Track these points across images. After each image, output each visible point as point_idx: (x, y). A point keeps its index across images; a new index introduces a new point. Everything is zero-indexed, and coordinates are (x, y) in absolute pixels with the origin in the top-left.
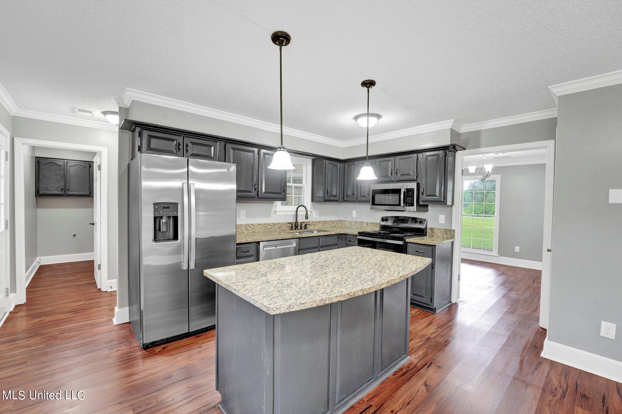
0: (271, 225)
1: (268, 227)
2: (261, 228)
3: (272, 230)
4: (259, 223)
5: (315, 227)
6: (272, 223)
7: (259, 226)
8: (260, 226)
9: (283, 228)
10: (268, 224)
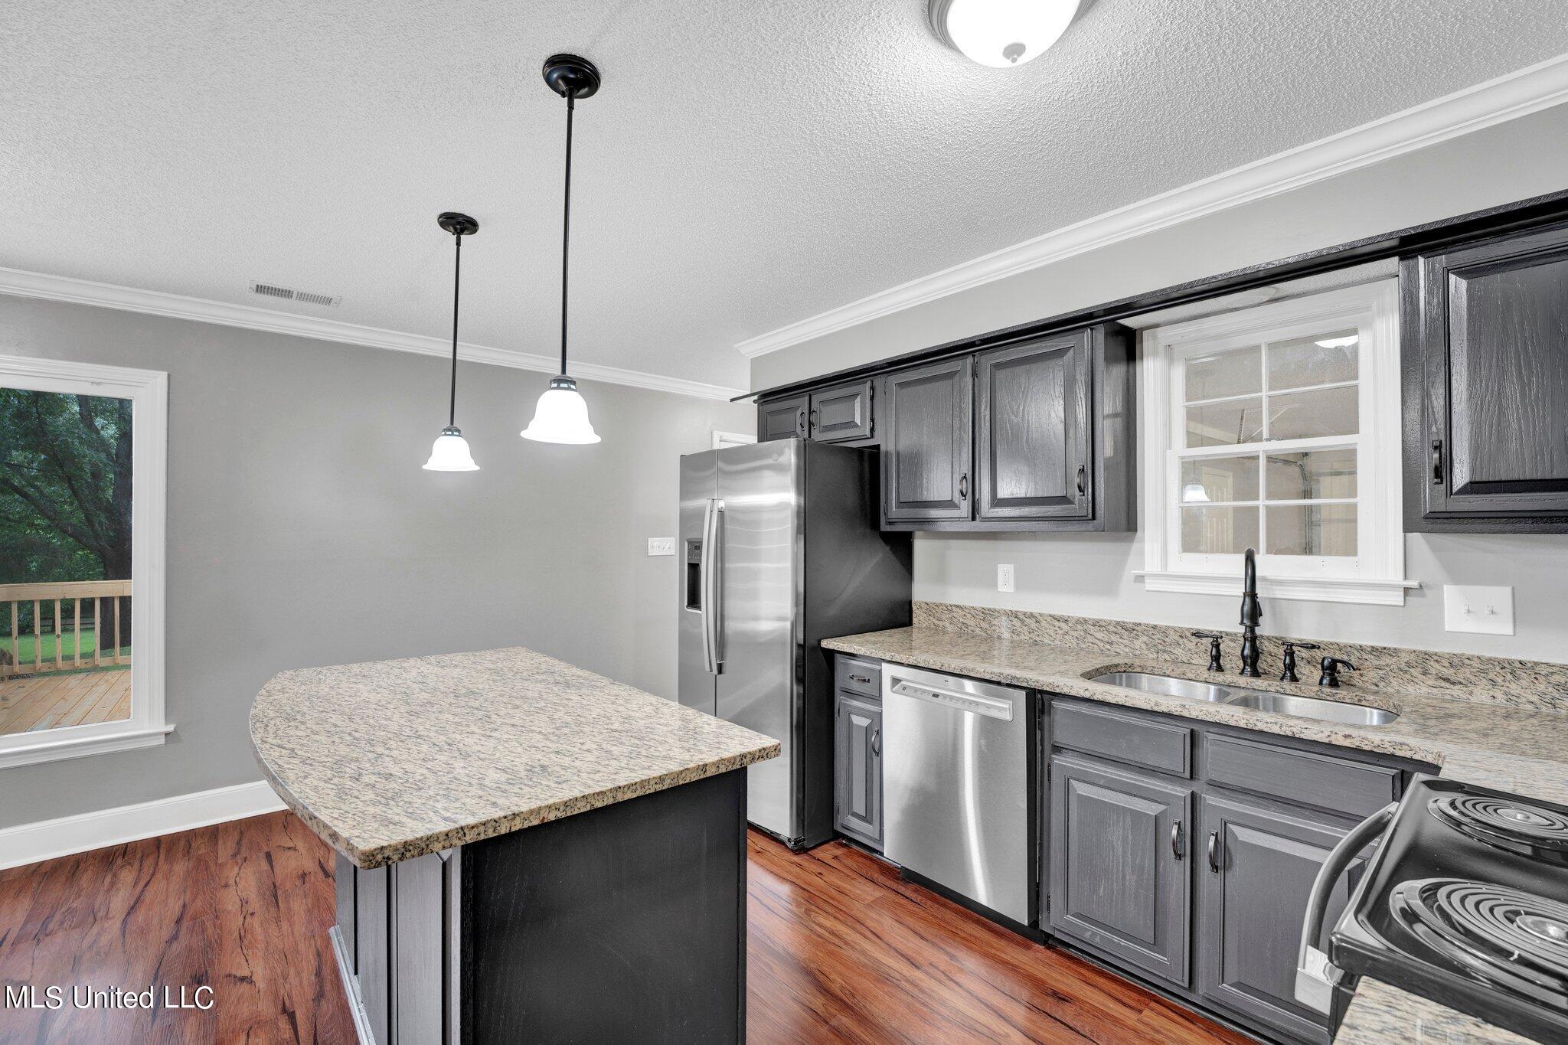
0: (1111, 628)
1: (1099, 635)
2: (1066, 633)
3: (1115, 648)
4: (1057, 613)
5: (1456, 691)
6: (1118, 623)
7: (1056, 623)
8: (1063, 625)
9: (1178, 651)
10: (1096, 623)
